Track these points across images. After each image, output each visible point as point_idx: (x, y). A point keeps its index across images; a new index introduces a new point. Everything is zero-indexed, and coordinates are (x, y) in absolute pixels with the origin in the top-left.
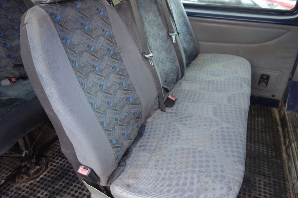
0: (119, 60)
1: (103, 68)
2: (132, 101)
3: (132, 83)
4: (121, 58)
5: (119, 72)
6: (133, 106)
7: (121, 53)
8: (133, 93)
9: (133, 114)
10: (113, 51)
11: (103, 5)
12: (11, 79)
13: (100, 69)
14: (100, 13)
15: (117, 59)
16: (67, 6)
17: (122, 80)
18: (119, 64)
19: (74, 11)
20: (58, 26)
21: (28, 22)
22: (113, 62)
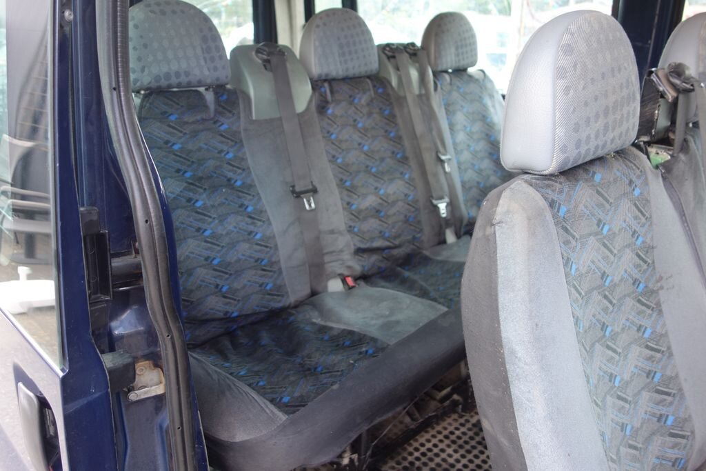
0: (653, 308)
1: (619, 330)
2: (673, 427)
3: (677, 376)
4: (658, 304)
5: (650, 339)
6: (673, 440)
7: (660, 292)
8: (676, 402)
9: (671, 464)
10: (644, 285)
11: (641, 171)
12: (345, 279)
13: (613, 333)
14: (634, 190)
15: (648, 307)
16: (577, 180)
17: (655, 362)
18: (653, 319)
19: (590, 191)
20: (561, 231)
21: (503, 220)
22: (639, 313)
